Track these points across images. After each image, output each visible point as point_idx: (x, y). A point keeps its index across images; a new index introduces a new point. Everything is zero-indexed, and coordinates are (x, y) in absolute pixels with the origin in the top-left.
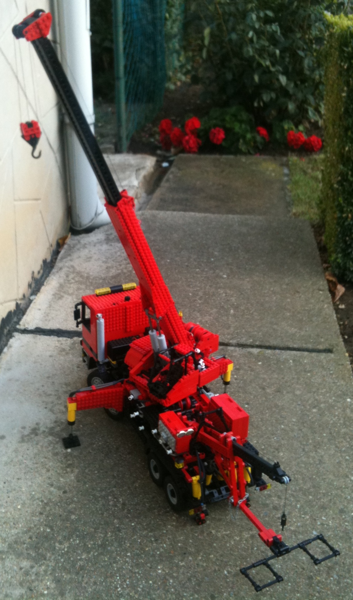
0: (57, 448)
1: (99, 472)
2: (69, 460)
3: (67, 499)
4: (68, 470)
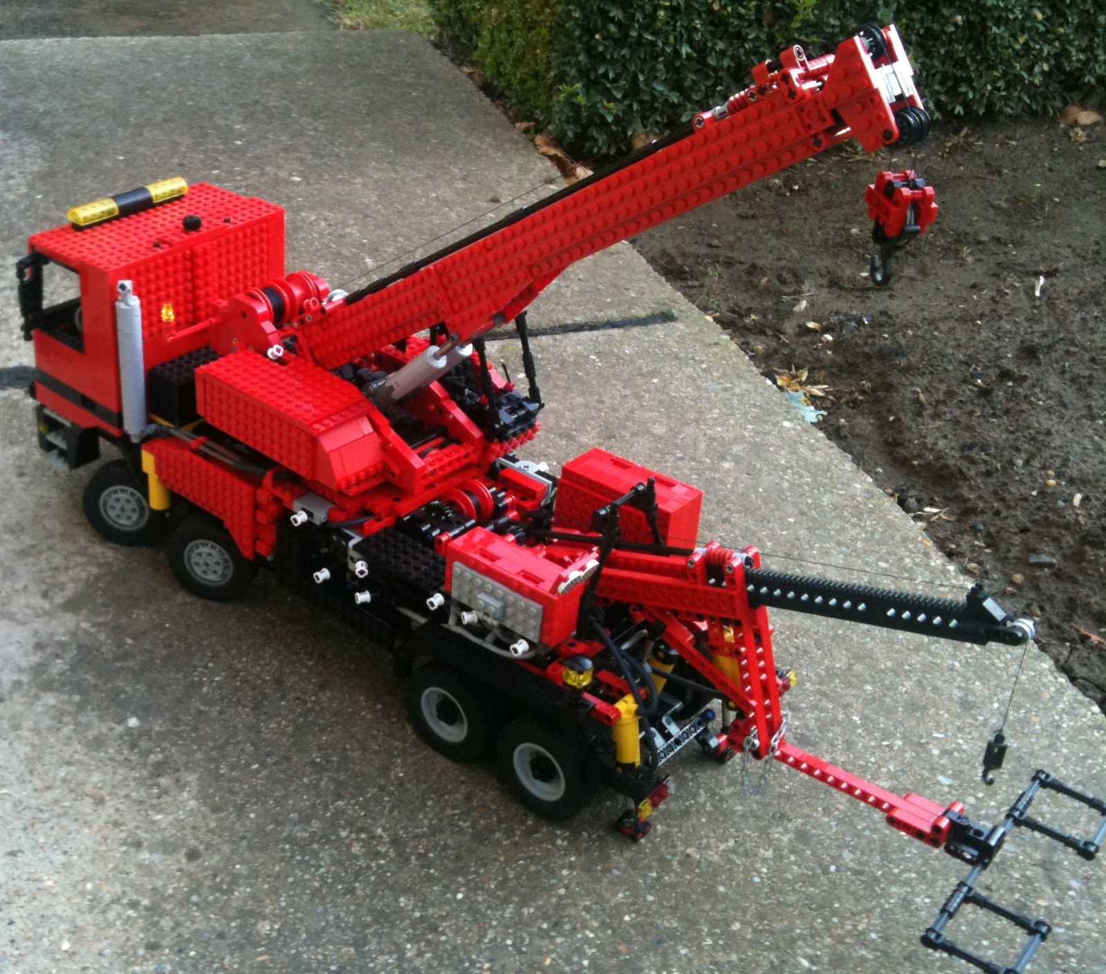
0: (88, 726)
1: (263, 765)
2: (149, 752)
3: (215, 876)
4: (164, 781)
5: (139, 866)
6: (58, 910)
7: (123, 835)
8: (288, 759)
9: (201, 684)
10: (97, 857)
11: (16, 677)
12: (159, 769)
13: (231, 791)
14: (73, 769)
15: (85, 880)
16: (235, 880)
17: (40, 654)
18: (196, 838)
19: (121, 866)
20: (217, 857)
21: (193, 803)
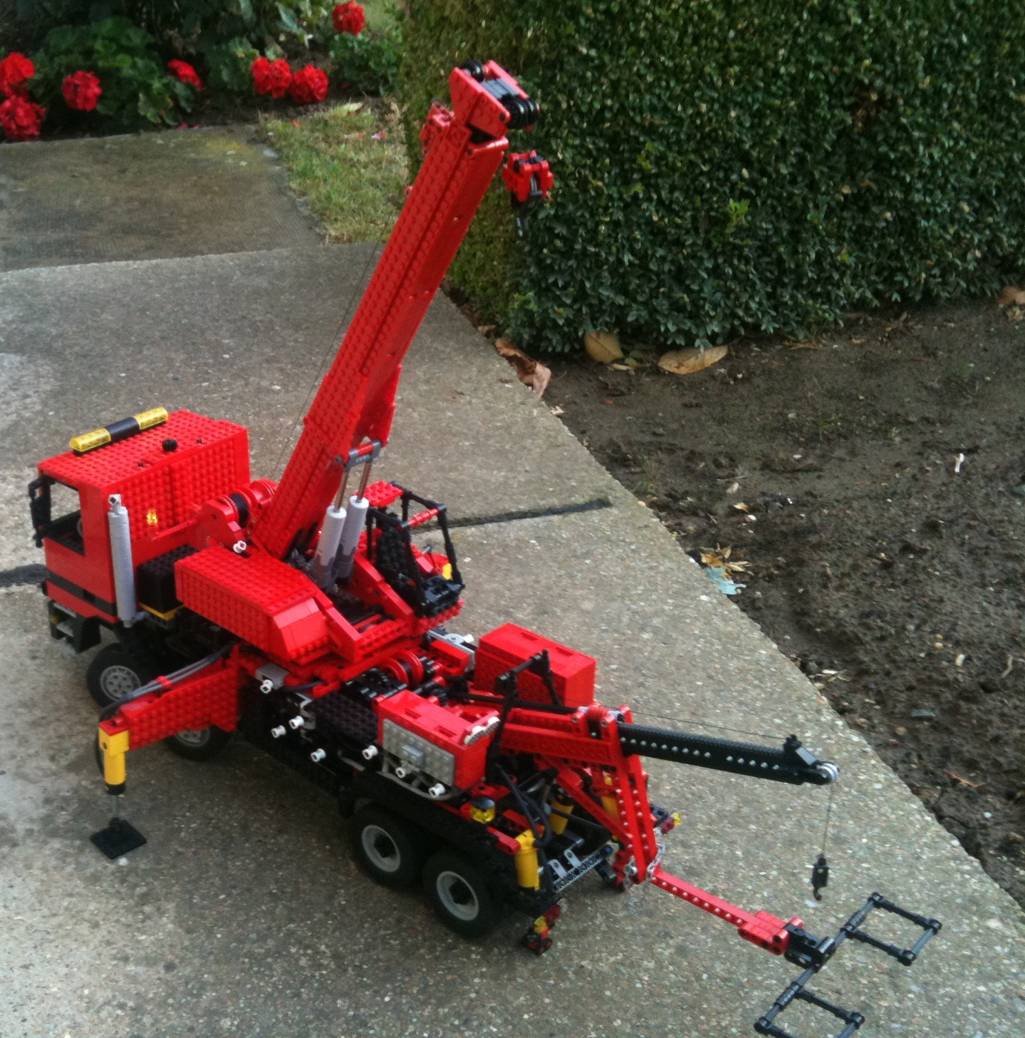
0: (87, 865)
1: (229, 895)
2: (136, 885)
3: (187, 983)
4: (147, 909)
5: (126, 976)
6: (62, 1010)
7: (114, 952)
8: (249, 890)
9: (180, 830)
10: (93, 969)
11: (28, 826)
12: (144, 899)
13: (203, 917)
14: (74, 900)
15: (83, 987)
16: (203, 987)
17: (48, 807)
18: (172, 953)
19: (113, 976)
20: (189, 969)
21: (170, 926)
